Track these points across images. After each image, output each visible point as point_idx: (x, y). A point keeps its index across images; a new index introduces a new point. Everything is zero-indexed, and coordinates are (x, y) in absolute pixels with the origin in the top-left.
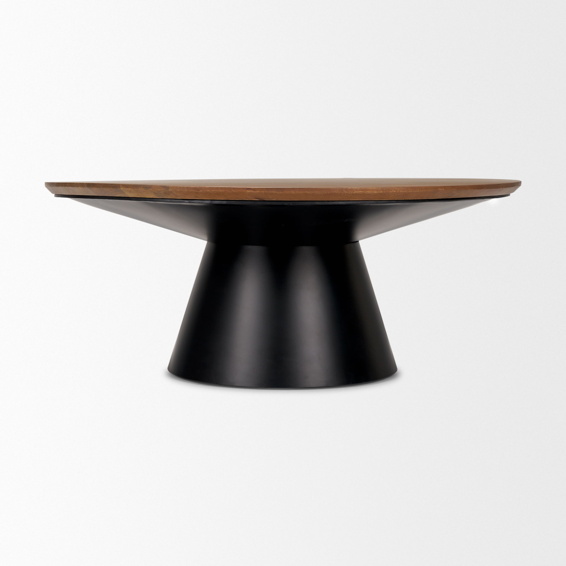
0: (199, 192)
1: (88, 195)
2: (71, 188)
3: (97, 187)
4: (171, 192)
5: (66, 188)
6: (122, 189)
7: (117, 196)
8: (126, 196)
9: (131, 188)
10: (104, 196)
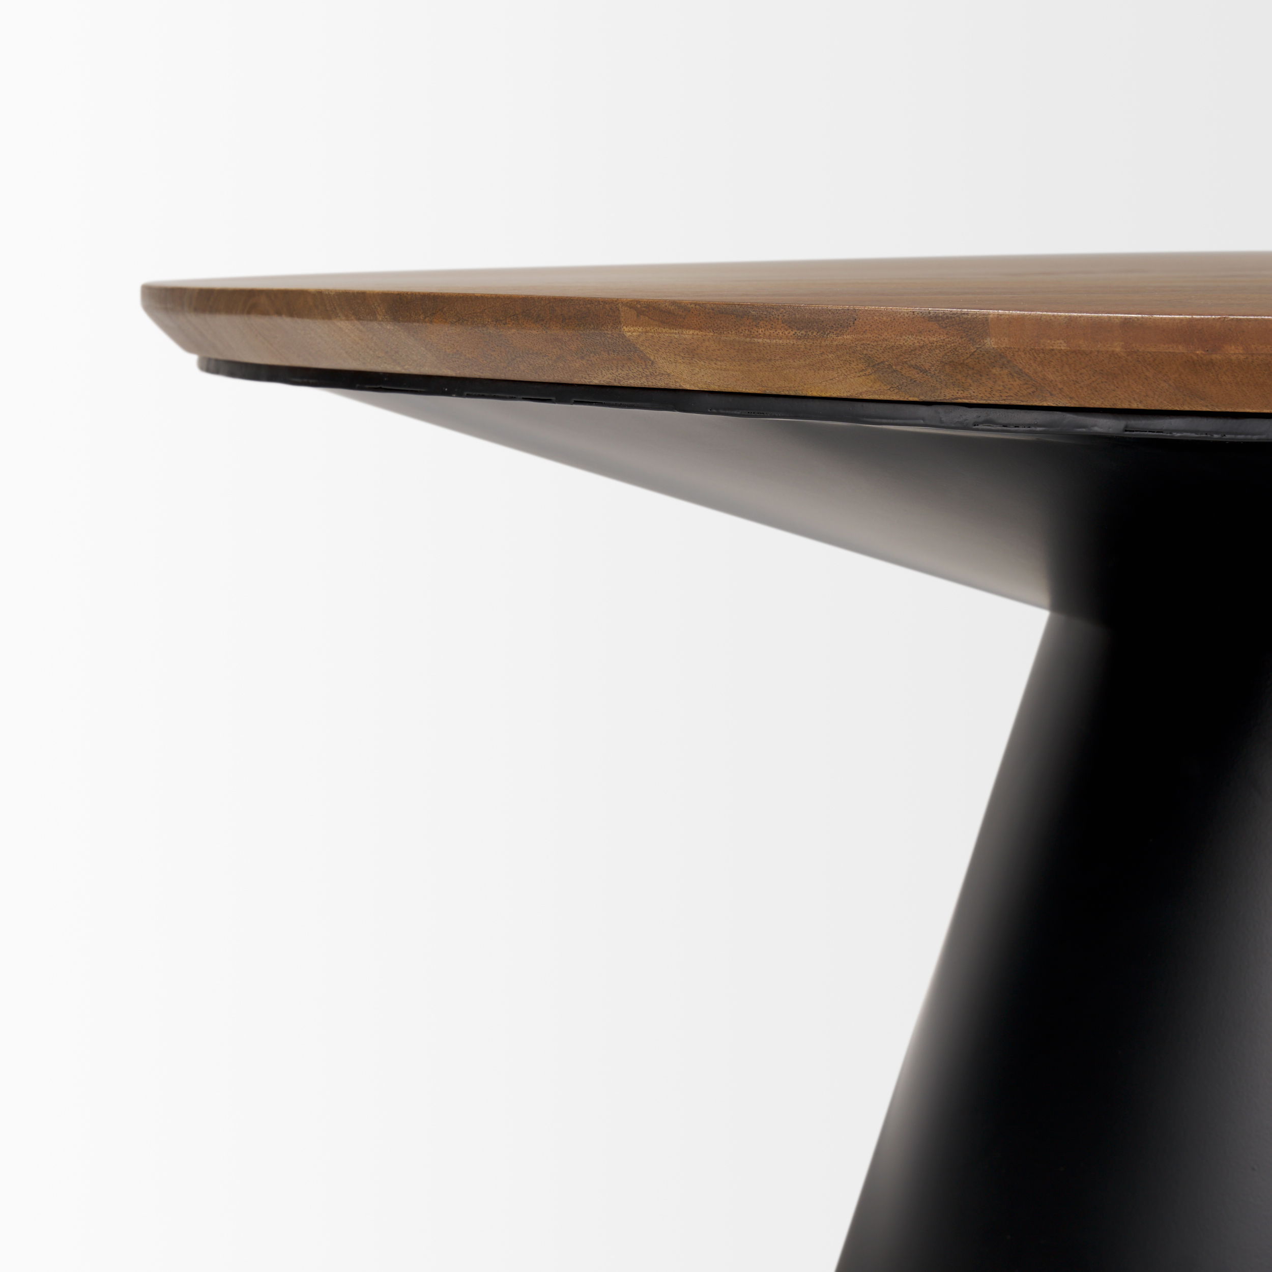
0: (1216, 357)
1: (398, 369)
2: (286, 322)
3: (460, 320)
4: (1000, 358)
5: (258, 321)
6: (630, 332)
7: (596, 382)
8: (661, 384)
9: (700, 329)
10: (503, 377)
